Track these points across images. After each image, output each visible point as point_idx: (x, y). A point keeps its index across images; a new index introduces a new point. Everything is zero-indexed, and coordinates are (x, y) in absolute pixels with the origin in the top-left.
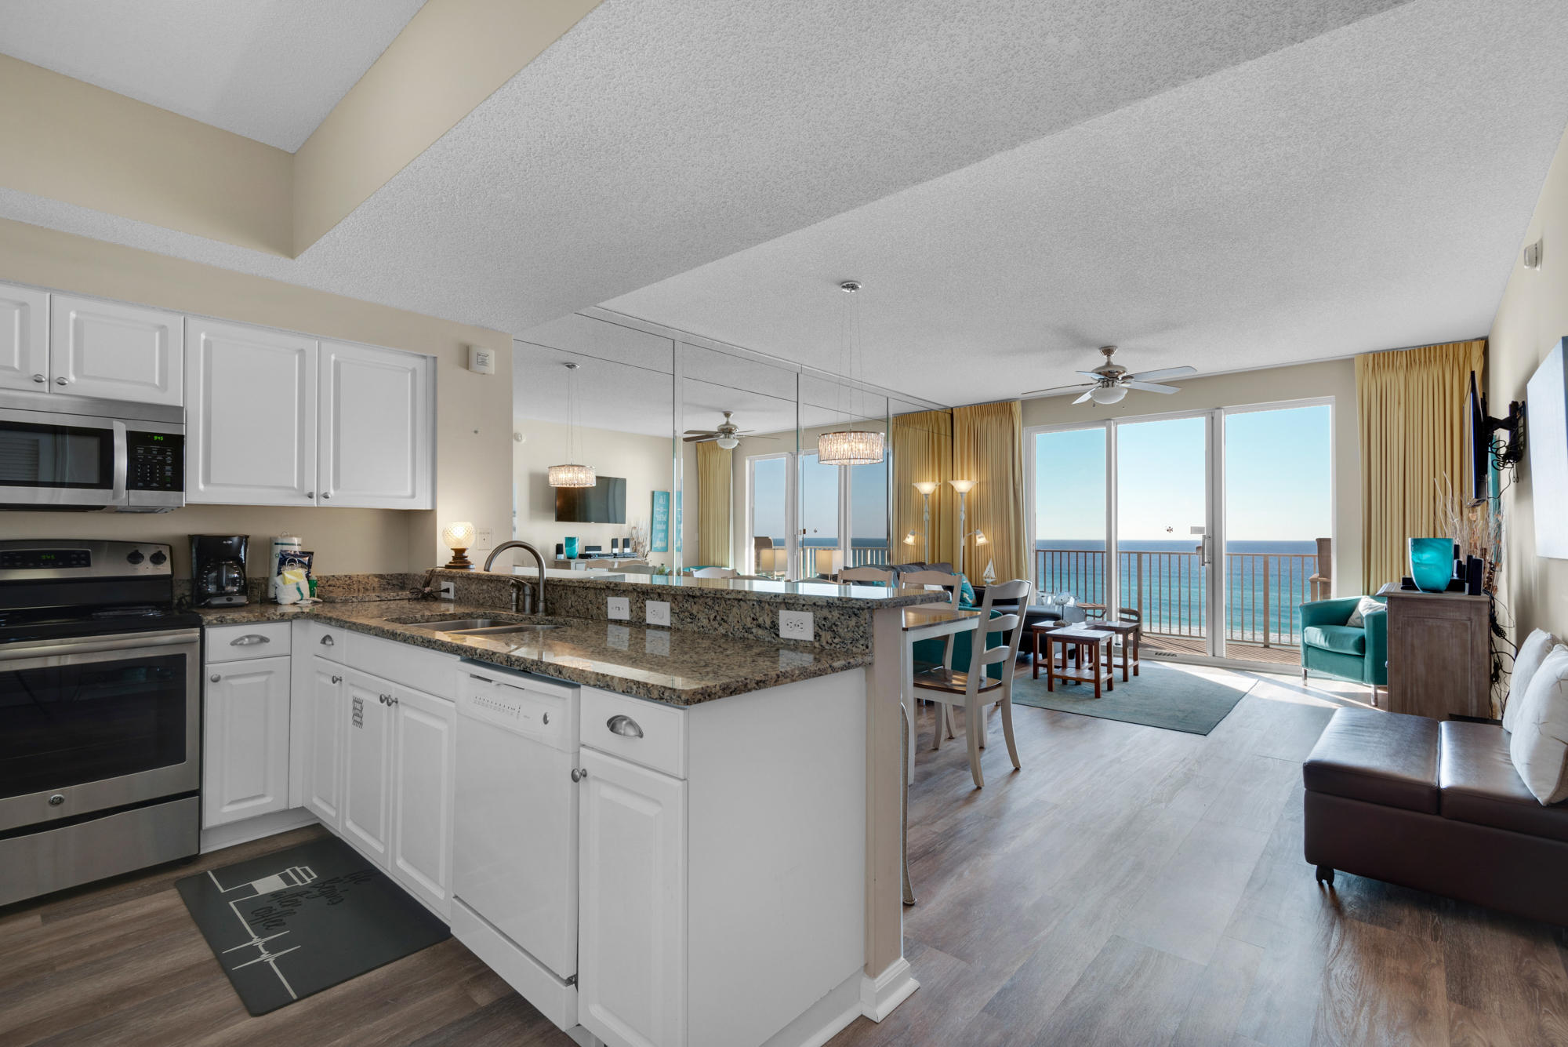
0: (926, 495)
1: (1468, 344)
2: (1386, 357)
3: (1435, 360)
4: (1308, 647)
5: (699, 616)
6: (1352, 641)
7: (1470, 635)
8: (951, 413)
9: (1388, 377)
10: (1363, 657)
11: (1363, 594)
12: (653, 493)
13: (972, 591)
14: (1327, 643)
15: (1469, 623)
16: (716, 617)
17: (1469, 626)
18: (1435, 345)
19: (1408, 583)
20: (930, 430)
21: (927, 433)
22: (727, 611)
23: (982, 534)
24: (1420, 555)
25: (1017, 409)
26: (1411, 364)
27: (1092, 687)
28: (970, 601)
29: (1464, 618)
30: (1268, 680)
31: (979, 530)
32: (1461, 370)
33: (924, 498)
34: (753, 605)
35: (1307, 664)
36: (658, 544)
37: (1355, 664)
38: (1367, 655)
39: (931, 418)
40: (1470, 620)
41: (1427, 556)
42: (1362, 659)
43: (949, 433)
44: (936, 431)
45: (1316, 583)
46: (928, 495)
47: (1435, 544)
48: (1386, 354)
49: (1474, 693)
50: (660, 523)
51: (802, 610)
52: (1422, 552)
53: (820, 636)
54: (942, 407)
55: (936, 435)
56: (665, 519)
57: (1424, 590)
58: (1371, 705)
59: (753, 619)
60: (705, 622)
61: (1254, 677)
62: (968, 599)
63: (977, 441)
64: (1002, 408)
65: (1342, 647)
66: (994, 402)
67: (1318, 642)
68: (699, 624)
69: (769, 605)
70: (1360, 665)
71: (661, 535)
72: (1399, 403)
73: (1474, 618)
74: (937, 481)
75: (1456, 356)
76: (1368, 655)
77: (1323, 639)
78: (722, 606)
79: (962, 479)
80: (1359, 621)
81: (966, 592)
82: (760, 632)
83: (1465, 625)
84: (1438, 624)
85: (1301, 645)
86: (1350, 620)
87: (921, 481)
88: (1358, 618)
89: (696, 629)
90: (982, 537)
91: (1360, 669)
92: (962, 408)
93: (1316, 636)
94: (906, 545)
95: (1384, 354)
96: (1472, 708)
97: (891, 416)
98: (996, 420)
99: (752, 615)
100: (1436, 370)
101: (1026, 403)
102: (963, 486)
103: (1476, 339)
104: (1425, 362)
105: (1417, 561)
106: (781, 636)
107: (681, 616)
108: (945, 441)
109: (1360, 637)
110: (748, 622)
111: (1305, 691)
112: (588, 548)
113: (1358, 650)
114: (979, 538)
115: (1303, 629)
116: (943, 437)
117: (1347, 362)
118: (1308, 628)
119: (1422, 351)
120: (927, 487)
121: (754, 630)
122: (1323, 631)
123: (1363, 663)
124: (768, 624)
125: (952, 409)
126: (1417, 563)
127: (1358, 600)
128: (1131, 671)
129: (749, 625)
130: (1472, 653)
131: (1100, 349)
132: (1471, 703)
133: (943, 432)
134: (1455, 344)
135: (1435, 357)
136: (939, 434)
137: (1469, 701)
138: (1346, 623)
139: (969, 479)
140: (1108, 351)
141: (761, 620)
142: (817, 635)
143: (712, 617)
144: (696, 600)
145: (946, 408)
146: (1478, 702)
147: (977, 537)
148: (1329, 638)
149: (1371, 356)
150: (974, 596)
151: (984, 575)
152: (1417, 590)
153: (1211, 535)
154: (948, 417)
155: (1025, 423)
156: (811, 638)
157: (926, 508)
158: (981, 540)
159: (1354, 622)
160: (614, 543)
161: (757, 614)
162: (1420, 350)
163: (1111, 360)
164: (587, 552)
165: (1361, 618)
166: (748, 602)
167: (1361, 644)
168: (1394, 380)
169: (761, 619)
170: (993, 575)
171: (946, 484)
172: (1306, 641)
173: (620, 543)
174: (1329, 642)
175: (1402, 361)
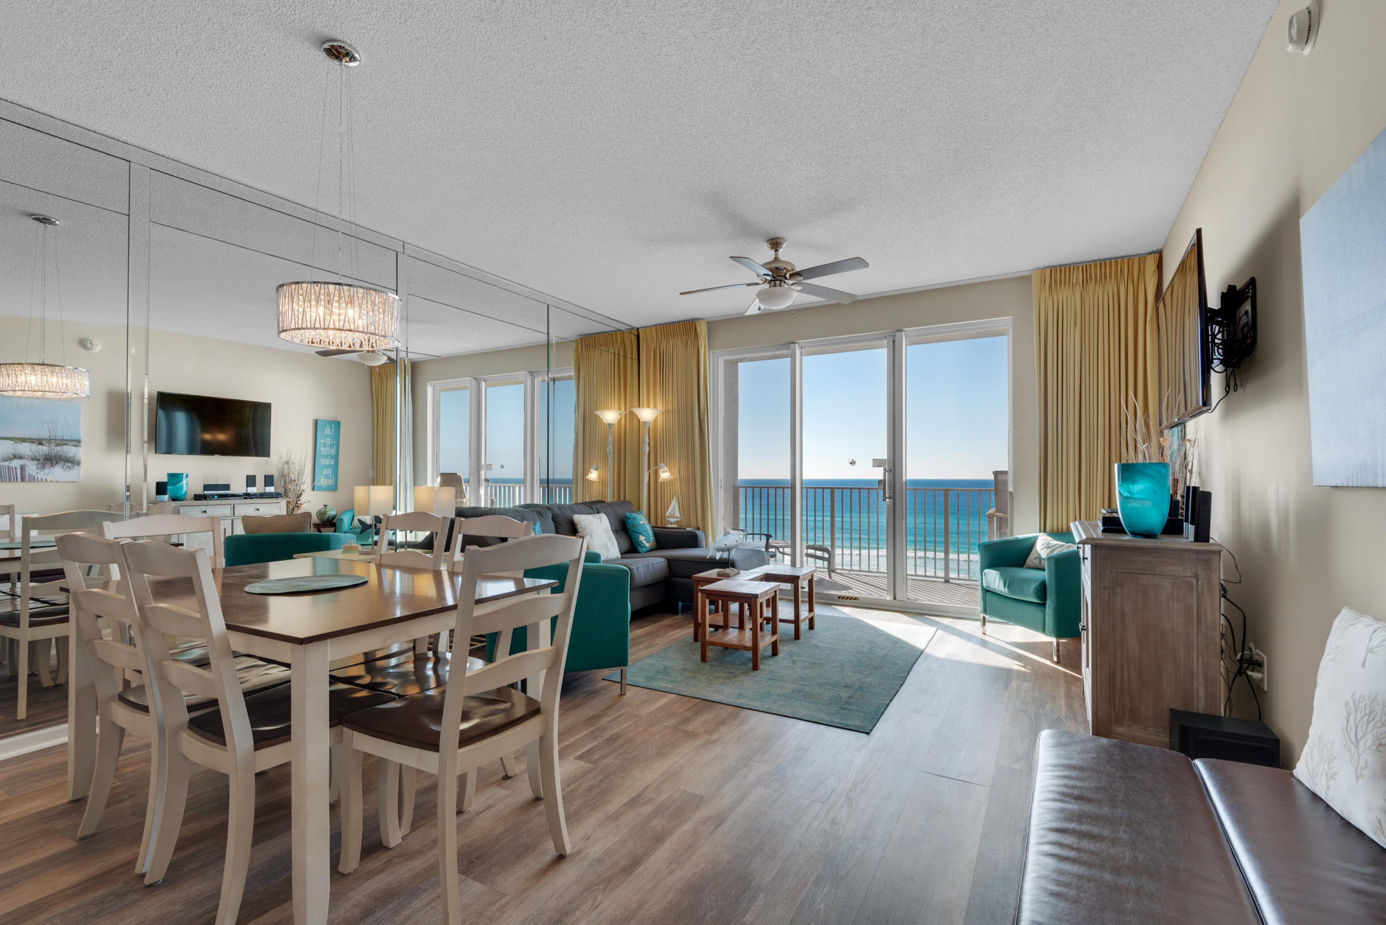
0: (610, 425)
1: (1142, 258)
2: (1063, 272)
3: (1110, 276)
4: (986, 591)
6: (1033, 587)
7: (1195, 598)
8: (637, 334)
9: (1064, 294)
10: (1044, 605)
11: (1040, 532)
12: (316, 421)
13: (651, 533)
14: (1006, 589)
15: (1194, 581)
17: (1195, 586)
18: (1110, 259)
19: (1112, 525)
20: (616, 353)
21: (613, 355)
23: (666, 469)
24: (1131, 487)
25: (703, 330)
26: (1087, 280)
27: (750, 654)
28: (647, 545)
29: (1189, 574)
30: (947, 629)
31: (662, 464)
32: (1135, 287)
33: (608, 428)
35: (985, 611)
36: (322, 481)
37: (1035, 613)
38: (1048, 602)
39: (618, 339)
40: (1196, 576)
41: (1140, 487)
42: (1043, 609)
43: (635, 357)
44: (622, 354)
45: (993, 518)
46: (613, 424)
47: (1150, 472)
48: (1063, 269)
49: (1201, 681)
50: (326, 457)
52: (1133, 482)
54: (628, 327)
55: (621, 358)
56: (333, 452)
57: (1135, 534)
58: (1052, 660)
61: (933, 623)
62: (644, 542)
63: (662, 363)
64: (687, 328)
65: (1023, 595)
66: (679, 322)
67: (996, 586)
70: (1040, 614)
71: (328, 471)
72: (1075, 323)
73: (1202, 574)
74: (623, 410)
75: (1130, 272)
76: (1050, 603)
77: (1002, 584)
79: (649, 407)
80: (1037, 562)
81: (643, 535)
83: (1190, 584)
84: (1155, 582)
85: (980, 588)
86: (1028, 560)
87: (606, 408)
88: (1036, 558)
90: (666, 471)
91: (1041, 619)
92: (648, 329)
93: (995, 580)
94: (590, 482)
95: (1061, 269)
96: (1198, 701)
98: (681, 341)
100: (1111, 287)
101: (713, 325)
102: (647, 414)
103: (1150, 253)
104: (1101, 278)
105: (1126, 494)
108: (631, 365)
109: (1041, 583)
111: (984, 644)
112: (207, 487)
113: (1039, 597)
114: (663, 472)
115: (982, 572)
116: (629, 360)
117: (1023, 280)
118: (986, 571)
119: (1098, 266)
120: (610, 416)
122: (1002, 575)
123: (1044, 613)
125: (638, 329)
126: (1127, 497)
127: (1036, 538)
128: (804, 626)
130: (1199, 624)
131: (767, 241)
132: (1198, 693)
133: (629, 355)
134: (1130, 258)
135: (1110, 273)
136: (625, 357)
137: (1195, 691)
138: (1025, 563)
139: (655, 407)
140: (775, 244)
145: (633, 328)
146: (1206, 692)
147: (661, 471)
148: (1009, 583)
149: (1048, 270)
150: (652, 538)
151: (668, 513)
152: (1125, 532)
153: (892, 468)
154: (634, 338)
155: (711, 346)
157: (611, 439)
158: (665, 475)
159: (1032, 562)
160: (251, 481)
162: (1096, 265)
163: (779, 254)
164: (205, 492)
165: (1039, 558)
167: (1042, 590)
168: (1070, 297)
170: (677, 514)
171: (632, 413)
172: (984, 585)
173: (260, 480)
174: (1009, 588)
175: (1078, 276)
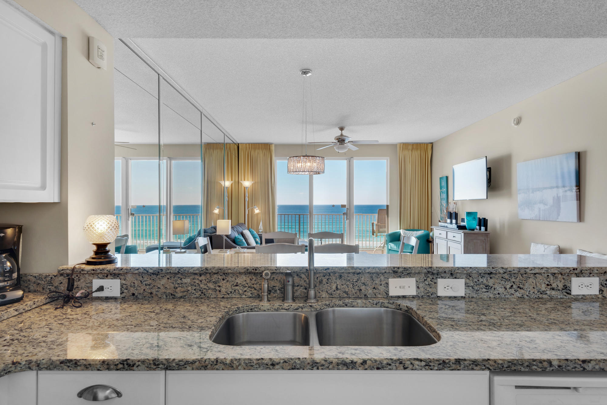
0: (226, 187)
3: (419, 149)
5: (496, 286)
7: (485, 244)
8: (238, 146)
11: (401, 230)
14: (397, 249)
16: (512, 286)
22: (523, 282)
23: (257, 208)
25: (273, 148)
26: (413, 149)
31: (255, 206)
33: (225, 189)
34: (548, 276)
39: (227, 148)
43: (237, 156)
44: (229, 154)
46: (228, 187)
47: (474, 214)
51: (589, 276)
53: (603, 291)
59: (548, 285)
60: (501, 290)
62: (259, 241)
63: (252, 161)
64: (266, 147)
66: (261, 143)
68: (495, 292)
69: (562, 275)
73: (486, 239)
74: (231, 180)
75: (424, 148)
77: (395, 247)
78: (518, 278)
79: (244, 180)
82: (553, 293)
83: (484, 241)
84: (477, 241)
87: (224, 179)
89: (492, 296)
92: (244, 145)
93: (392, 246)
95: (406, 144)
97: (203, 144)
98: (262, 152)
99: (547, 283)
100: (419, 152)
101: (278, 146)
102: (247, 183)
103: (429, 143)
104: (416, 149)
106: (572, 294)
107: (476, 288)
108: (234, 160)
110: (543, 287)
114: (256, 210)
116: (233, 158)
117: (394, 146)
118: (389, 243)
120: (226, 183)
121: (548, 292)
122: (394, 244)
124: (561, 286)
125: (238, 144)
129: (543, 289)
131: (339, 128)
133: (234, 155)
135: (419, 147)
136: (231, 156)
139: (248, 180)
140: (342, 129)
141: (554, 286)
142: (601, 291)
143: (508, 287)
144: (492, 276)
145: (235, 143)
147: (254, 209)
149: (402, 144)
151: (259, 228)
153: (349, 208)
154: (236, 147)
156: (597, 293)
157: (226, 194)
158: (257, 211)
161: (552, 282)
162: (415, 144)
163: (343, 133)
166: (543, 274)
168: (408, 153)
169: (555, 284)
170: (262, 228)
172: (389, 248)
175: (410, 147)
